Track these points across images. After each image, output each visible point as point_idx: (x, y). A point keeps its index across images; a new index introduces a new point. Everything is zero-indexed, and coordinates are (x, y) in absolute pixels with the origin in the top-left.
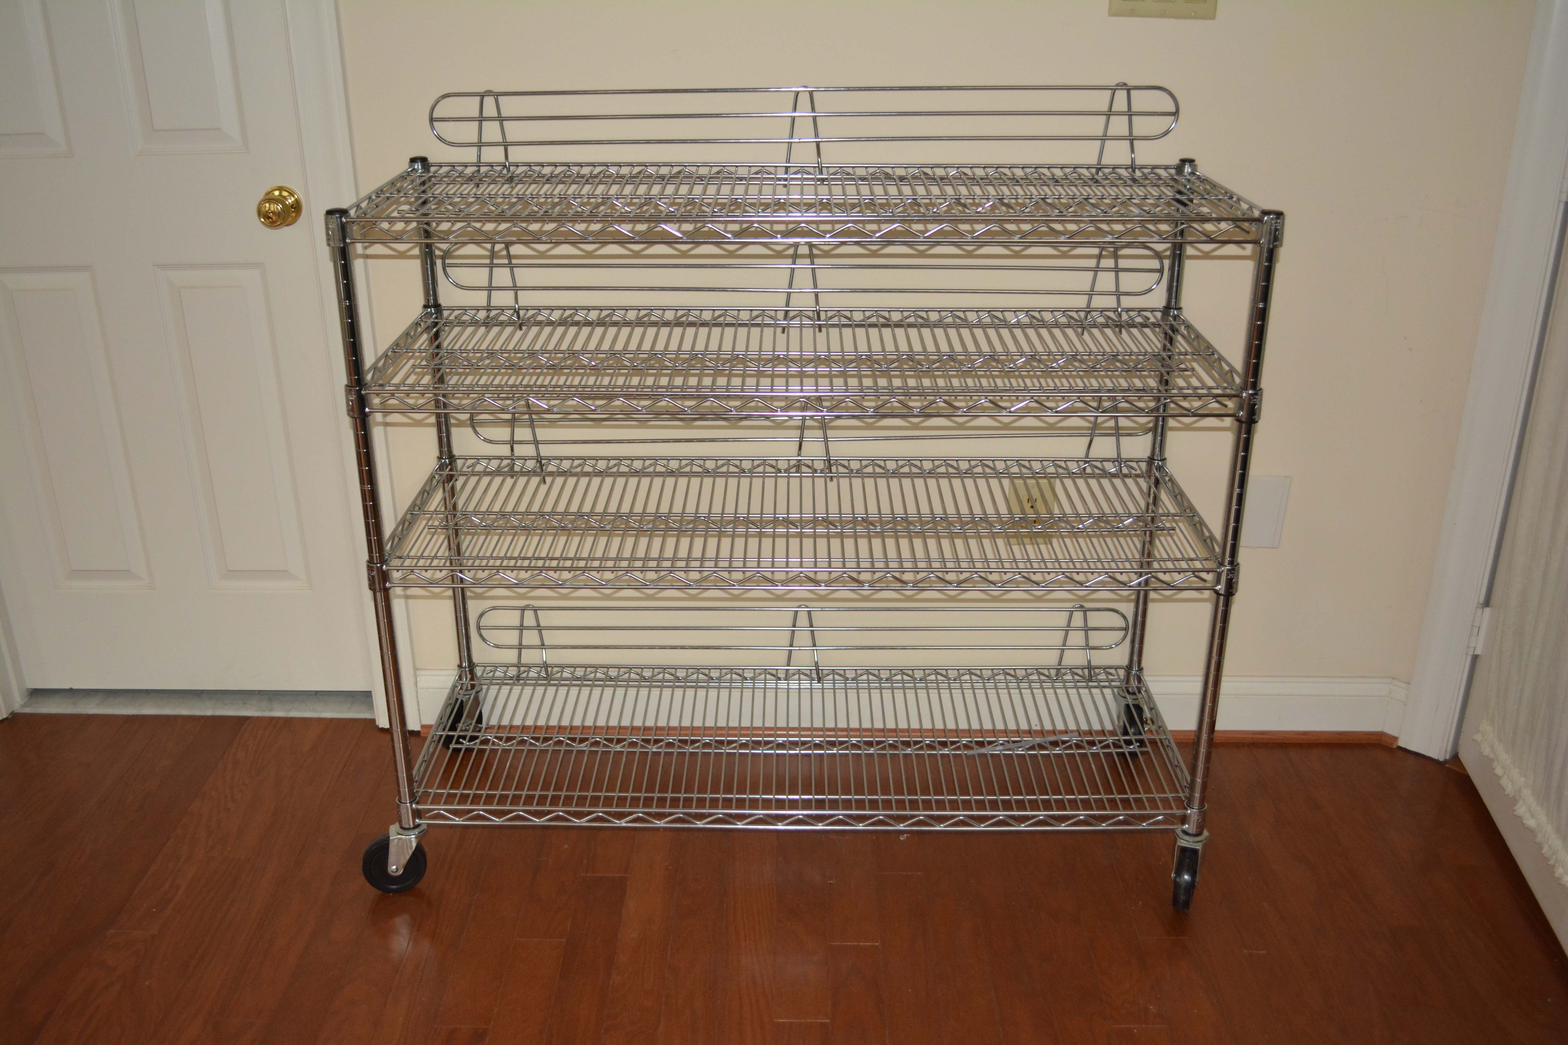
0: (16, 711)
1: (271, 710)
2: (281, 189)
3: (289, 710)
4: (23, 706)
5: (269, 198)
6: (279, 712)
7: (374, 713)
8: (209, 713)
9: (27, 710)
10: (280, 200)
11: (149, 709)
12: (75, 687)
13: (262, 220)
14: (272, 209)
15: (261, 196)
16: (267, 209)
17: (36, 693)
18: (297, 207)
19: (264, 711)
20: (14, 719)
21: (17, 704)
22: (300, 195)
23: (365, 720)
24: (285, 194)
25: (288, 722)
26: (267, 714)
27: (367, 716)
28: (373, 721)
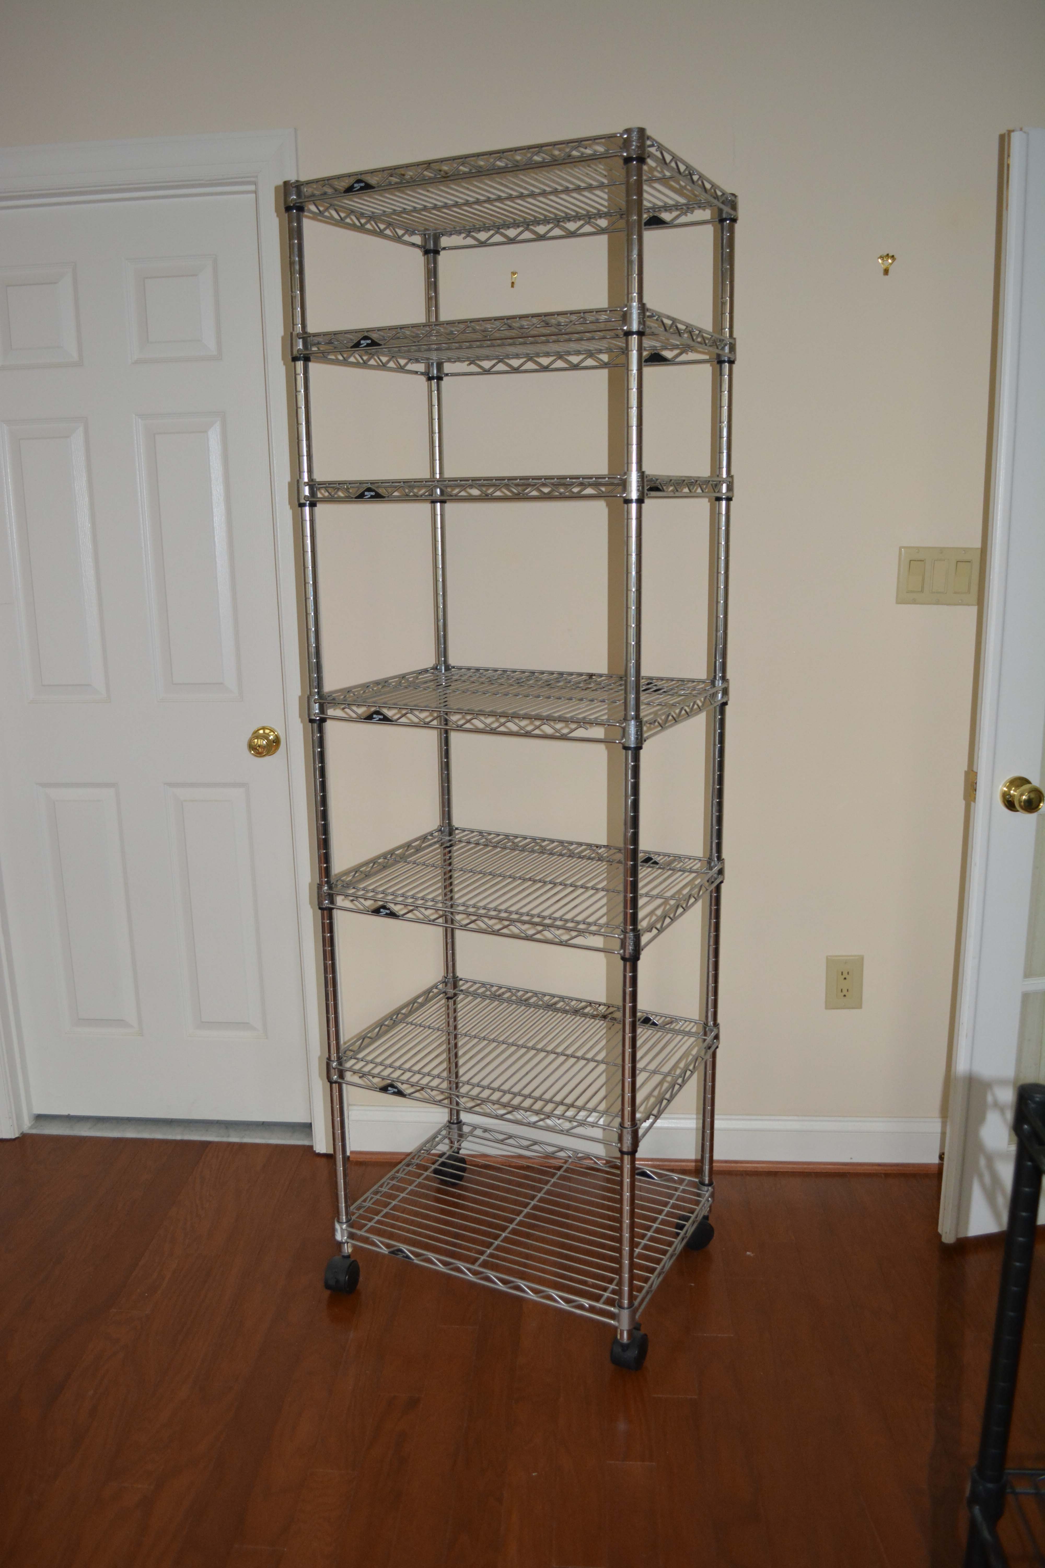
0: (25, 1132)
1: (228, 1136)
2: (264, 728)
3: (243, 1137)
4: (31, 1128)
5: (256, 735)
6: (234, 1139)
7: (312, 1140)
8: (179, 1137)
9: (34, 1131)
10: (265, 737)
11: (130, 1133)
12: (72, 1114)
13: (252, 752)
14: (259, 743)
15: (249, 735)
16: (256, 743)
17: (39, 1118)
18: (277, 741)
19: (223, 1137)
20: (23, 1140)
21: (26, 1127)
22: (281, 733)
23: (303, 1146)
24: (267, 731)
25: (242, 1146)
26: (225, 1139)
27: (306, 1143)
28: (311, 1147)
